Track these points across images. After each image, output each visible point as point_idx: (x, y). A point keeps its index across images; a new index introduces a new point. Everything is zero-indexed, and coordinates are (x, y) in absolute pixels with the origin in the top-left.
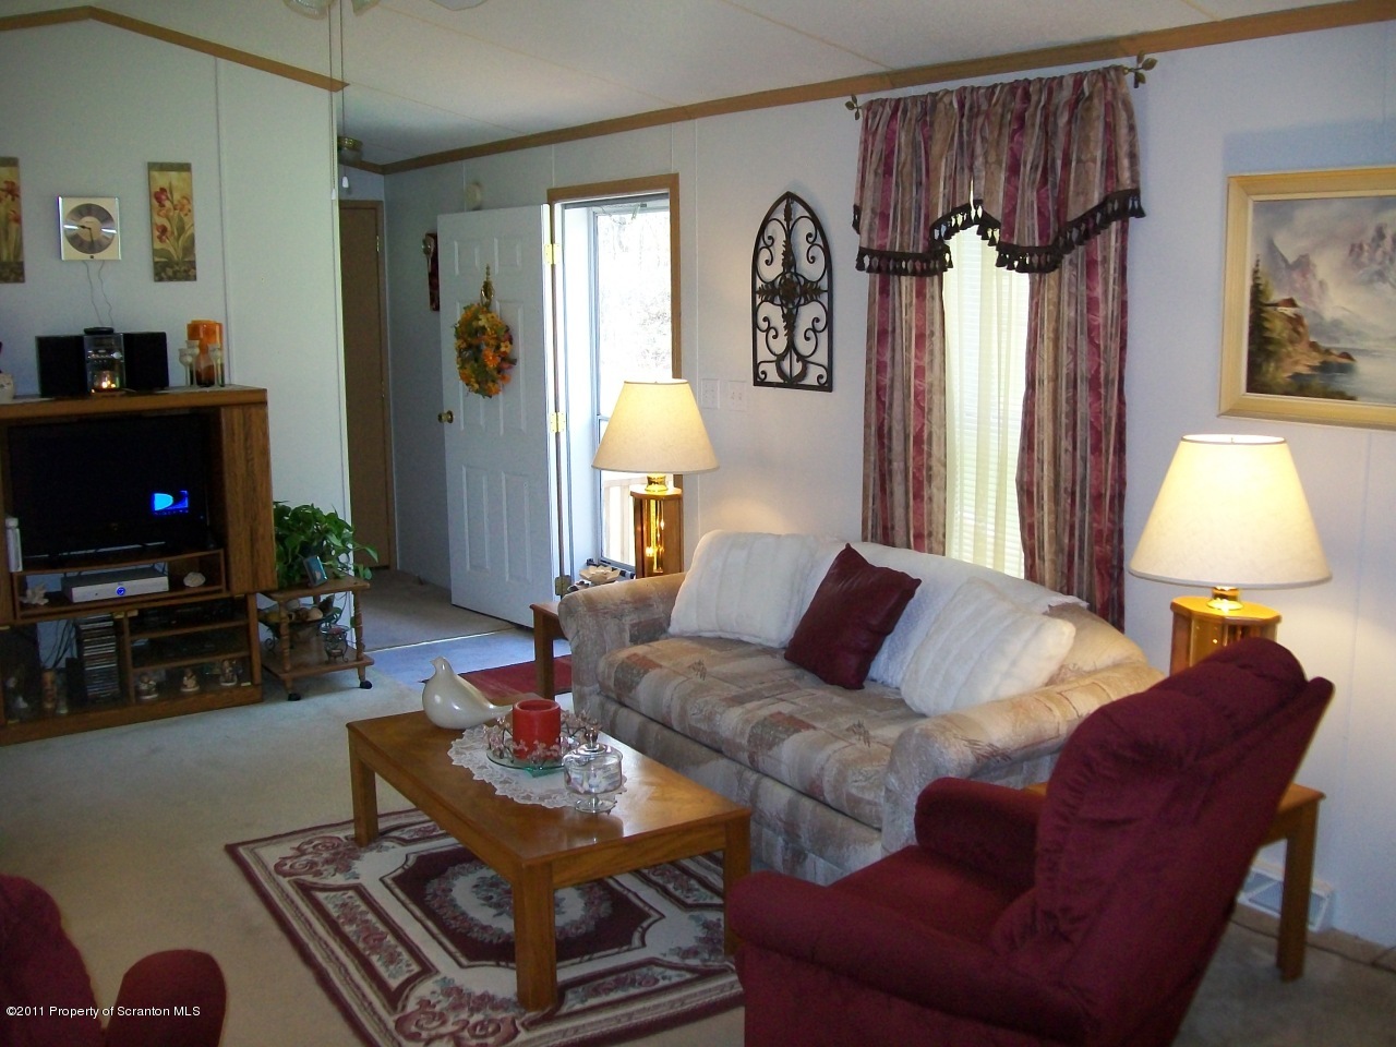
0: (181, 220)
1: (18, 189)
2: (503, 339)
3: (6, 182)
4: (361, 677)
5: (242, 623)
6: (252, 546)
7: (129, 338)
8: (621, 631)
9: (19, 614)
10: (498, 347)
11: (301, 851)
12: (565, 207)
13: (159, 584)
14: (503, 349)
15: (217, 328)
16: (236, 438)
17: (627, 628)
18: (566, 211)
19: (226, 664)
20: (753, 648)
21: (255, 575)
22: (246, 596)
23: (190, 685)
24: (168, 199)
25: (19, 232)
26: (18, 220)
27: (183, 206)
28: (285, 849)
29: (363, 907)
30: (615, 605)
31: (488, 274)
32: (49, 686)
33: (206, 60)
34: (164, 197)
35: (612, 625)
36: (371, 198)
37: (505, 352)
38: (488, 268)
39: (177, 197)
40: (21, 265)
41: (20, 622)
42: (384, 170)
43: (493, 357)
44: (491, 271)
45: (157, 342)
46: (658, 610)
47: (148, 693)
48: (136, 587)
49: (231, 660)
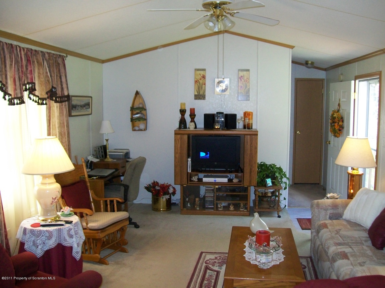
0: (246, 84)
1: (205, 77)
2: (340, 121)
3: (203, 75)
4: (278, 214)
5: (246, 194)
6: (250, 173)
7: (226, 115)
8: (326, 215)
9: (189, 182)
10: (339, 123)
11: (216, 258)
12: (359, 81)
13: (225, 180)
14: (340, 124)
15: (251, 114)
16: (248, 144)
17: (328, 214)
18: (360, 83)
19: (242, 204)
20: (362, 228)
21: (250, 181)
22: (248, 187)
23: (232, 208)
24: (243, 79)
25: (205, 87)
26: (205, 84)
27: (247, 81)
28: (213, 257)
29: (214, 278)
30: (326, 206)
31: (339, 101)
32: (197, 202)
33: (255, 42)
34: (242, 78)
35: (323, 212)
36: (321, 78)
37: (340, 125)
38: (339, 99)
39: (245, 78)
40: (205, 95)
41: (189, 184)
42: (325, 70)
43: (337, 126)
44: (340, 100)
45: (234, 116)
46: (340, 210)
47: (220, 208)
48: (219, 180)
49: (243, 203)
